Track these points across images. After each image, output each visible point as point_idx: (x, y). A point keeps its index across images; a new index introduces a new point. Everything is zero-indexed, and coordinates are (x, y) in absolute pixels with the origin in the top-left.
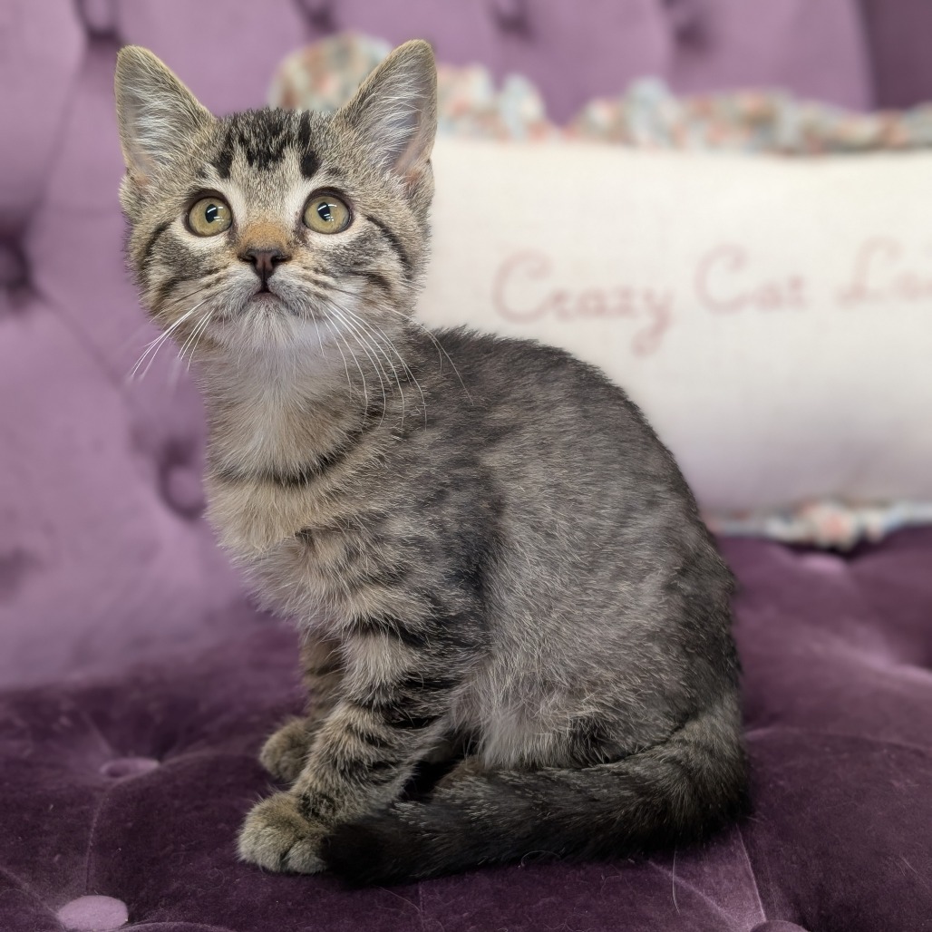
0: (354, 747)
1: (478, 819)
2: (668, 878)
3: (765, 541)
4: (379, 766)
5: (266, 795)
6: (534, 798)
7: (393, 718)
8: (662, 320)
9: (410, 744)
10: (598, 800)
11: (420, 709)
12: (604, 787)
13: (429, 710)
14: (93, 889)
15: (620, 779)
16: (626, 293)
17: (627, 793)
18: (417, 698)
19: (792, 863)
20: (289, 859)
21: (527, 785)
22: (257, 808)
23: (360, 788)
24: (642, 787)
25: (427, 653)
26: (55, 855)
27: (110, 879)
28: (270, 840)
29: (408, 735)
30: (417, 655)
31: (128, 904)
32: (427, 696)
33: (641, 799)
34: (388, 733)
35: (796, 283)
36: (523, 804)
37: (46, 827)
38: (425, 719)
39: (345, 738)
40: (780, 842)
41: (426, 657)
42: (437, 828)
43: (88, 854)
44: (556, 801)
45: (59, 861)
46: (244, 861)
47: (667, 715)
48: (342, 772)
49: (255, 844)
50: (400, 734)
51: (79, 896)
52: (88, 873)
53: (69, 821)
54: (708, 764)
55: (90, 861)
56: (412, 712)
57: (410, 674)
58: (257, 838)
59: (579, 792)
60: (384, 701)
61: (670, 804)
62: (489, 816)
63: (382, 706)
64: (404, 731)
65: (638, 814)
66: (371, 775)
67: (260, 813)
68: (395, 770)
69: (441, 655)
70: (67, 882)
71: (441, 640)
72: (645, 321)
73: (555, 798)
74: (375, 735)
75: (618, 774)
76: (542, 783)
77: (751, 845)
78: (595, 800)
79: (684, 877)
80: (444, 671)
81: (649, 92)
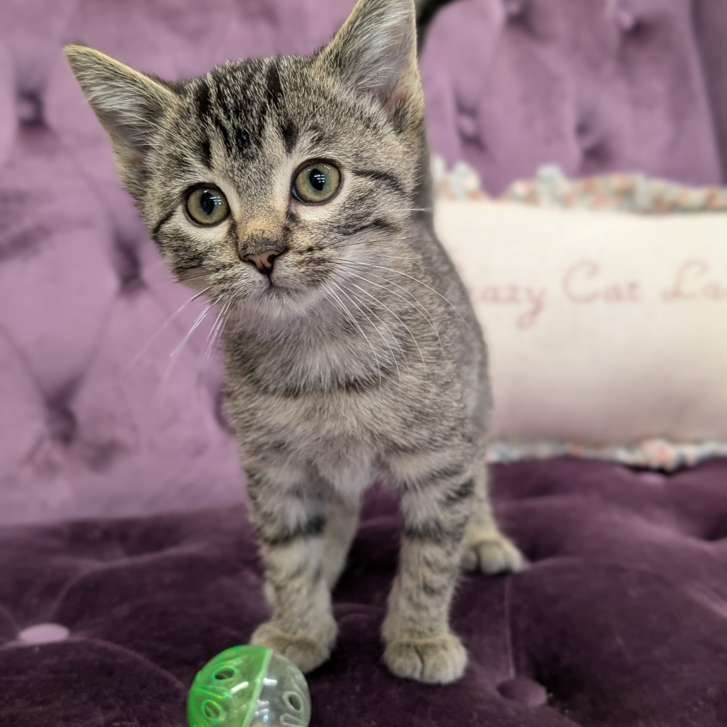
3: (613, 463)
8: (538, 306)
16: (514, 289)
35: (633, 286)
72: (527, 306)
81: (551, 173)
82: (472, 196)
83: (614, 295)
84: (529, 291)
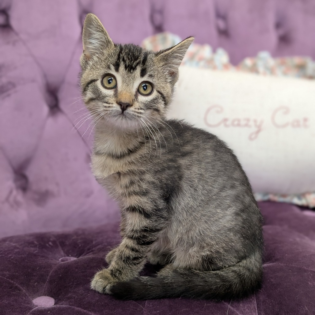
0: (128, 252)
1: (167, 283)
2: (227, 307)
3: (291, 205)
4: (135, 259)
5: (101, 269)
6: (186, 278)
7: (140, 242)
8: (259, 129)
9: (146, 250)
10: (208, 282)
11: (149, 239)
12: (210, 278)
13: (152, 239)
14: (45, 294)
15: (216, 276)
17: (218, 281)
18: (148, 235)
19: (270, 305)
20: (106, 289)
21: (185, 274)
22: (98, 273)
23: (130, 267)
24: (223, 279)
25: (151, 220)
26: (36, 282)
27: (51, 292)
28: (100, 283)
29: (145, 248)
30: (148, 221)
31: (55, 300)
32: (151, 234)
33: (222, 283)
34: (138, 247)
35: (305, 120)
36: (183, 280)
37: (35, 274)
38: (151, 242)
39: (125, 249)
40: (267, 299)
41: (151, 222)
42: (154, 285)
43: (46, 283)
44: (194, 280)
45: (36, 285)
46: (92, 289)
47: (235, 257)
48: (124, 261)
49: (96, 284)
50: (142, 247)
51: (41, 296)
52: (45, 289)
53: (42, 273)
54: (247, 273)
55: (46, 286)
56: (146, 240)
57: (145, 227)
58: (96, 282)
59: (202, 278)
60: (137, 236)
61: (232, 285)
62: (171, 283)
63: (136, 238)
64: (144, 246)
65: (221, 288)
66: (133, 261)
67: (99, 275)
68: (141, 260)
69: (156, 221)
70: (38, 291)
71: (156, 216)
73: (194, 279)
74: (134, 248)
75: (216, 274)
76: (190, 274)
77: (258, 299)
78: (207, 282)
79: (233, 307)
80: (156, 226)
81: (265, 55)
82: (225, 67)
83: (296, 124)
84: (255, 121)
